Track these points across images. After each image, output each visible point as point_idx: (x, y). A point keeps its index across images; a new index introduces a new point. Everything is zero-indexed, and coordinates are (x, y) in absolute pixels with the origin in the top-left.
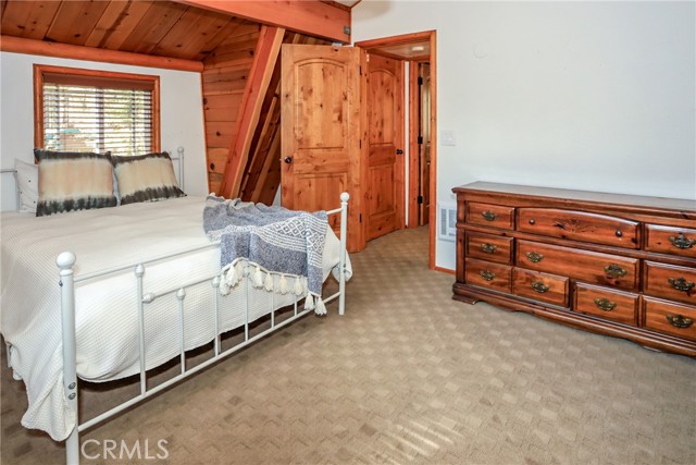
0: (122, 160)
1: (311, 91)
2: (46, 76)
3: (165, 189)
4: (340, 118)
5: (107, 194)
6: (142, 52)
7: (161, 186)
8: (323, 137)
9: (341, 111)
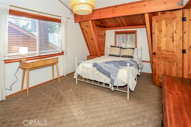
0: (123, 48)
1: (162, 30)
2: (117, 33)
3: (129, 56)
4: (173, 40)
5: (118, 55)
6: (132, 25)
7: (128, 55)
8: (166, 47)
9: (173, 37)
